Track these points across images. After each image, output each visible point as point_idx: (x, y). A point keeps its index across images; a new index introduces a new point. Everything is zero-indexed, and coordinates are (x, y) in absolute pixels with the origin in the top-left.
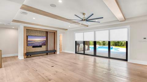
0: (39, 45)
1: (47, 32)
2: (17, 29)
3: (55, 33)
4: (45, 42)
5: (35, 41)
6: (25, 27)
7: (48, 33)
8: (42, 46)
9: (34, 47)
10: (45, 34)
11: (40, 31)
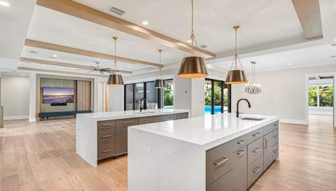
0: (61, 102)
1: (76, 81)
2: (28, 77)
3: (90, 83)
4: (71, 97)
5: (54, 96)
6: (37, 75)
7: (78, 82)
8: (68, 104)
9: (52, 105)
10: (72, 85)
11: (65, 80)
